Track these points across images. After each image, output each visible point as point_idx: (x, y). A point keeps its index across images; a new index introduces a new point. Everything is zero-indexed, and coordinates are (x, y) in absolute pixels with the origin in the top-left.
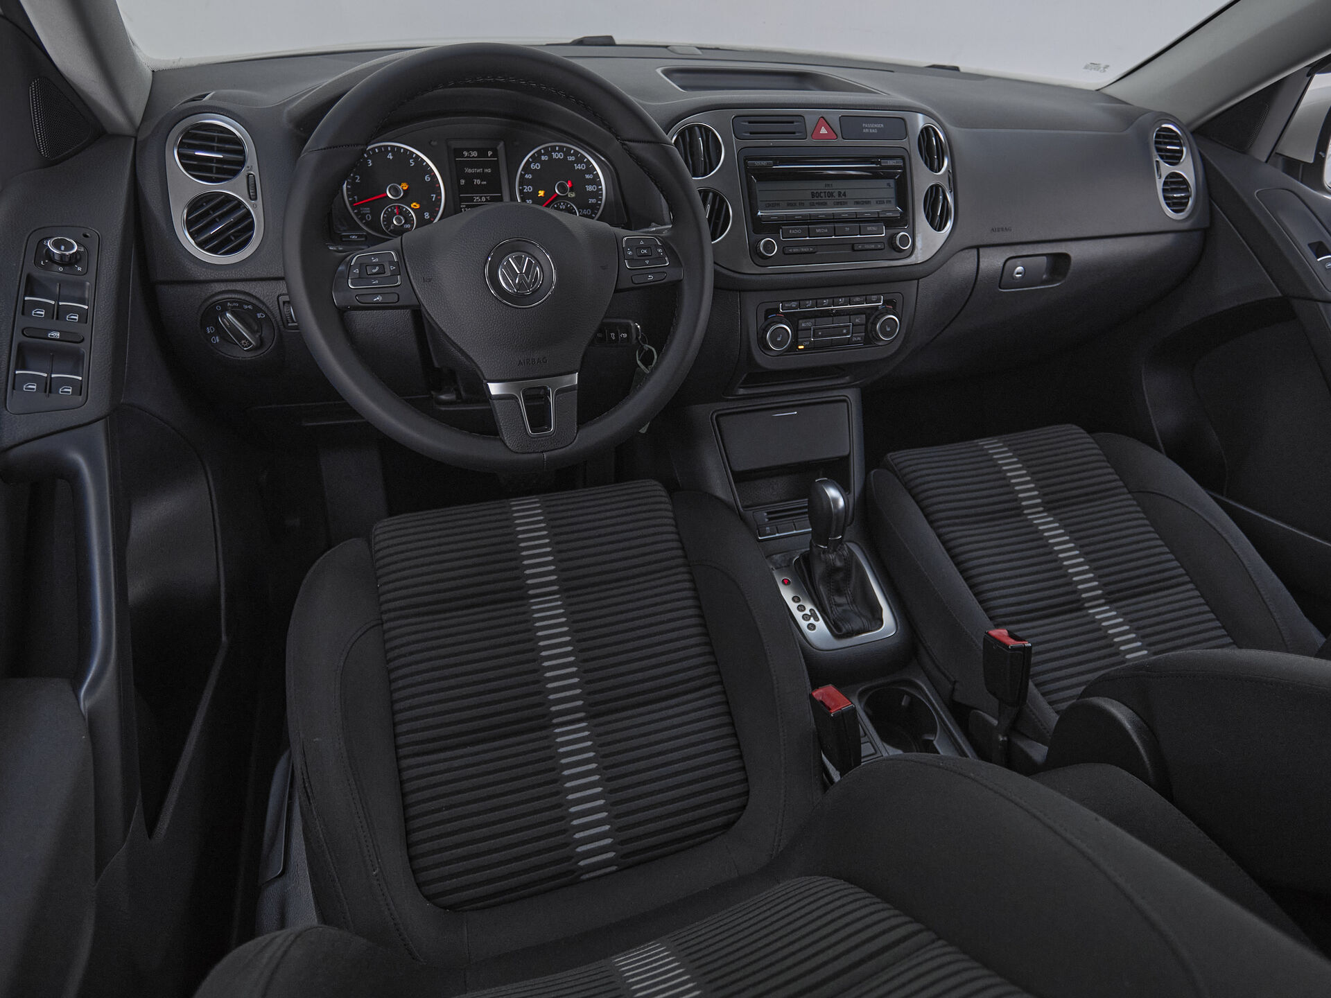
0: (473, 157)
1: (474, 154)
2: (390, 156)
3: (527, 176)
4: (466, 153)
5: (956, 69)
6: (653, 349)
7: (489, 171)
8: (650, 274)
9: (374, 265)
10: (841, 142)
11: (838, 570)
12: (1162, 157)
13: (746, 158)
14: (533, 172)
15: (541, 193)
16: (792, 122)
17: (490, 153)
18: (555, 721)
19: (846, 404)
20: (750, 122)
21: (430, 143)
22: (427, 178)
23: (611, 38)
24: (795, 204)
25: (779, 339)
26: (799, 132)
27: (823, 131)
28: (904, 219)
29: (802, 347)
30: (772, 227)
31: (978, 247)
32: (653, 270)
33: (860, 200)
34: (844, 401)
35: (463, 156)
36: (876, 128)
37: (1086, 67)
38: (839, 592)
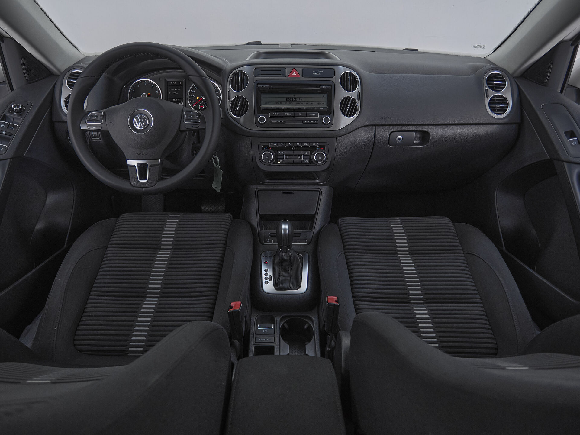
0: (174, 84)
1: (175, 83)
2: (145, 84)
3: (193, 92)
4: (172, 83)
5: (417, 50)
6: (217, 158)
7: (180, 89)
8: (192, 125)
9: (96, 116)
10: (302, 78)
11: (285, 261)
12: (490, 87)
13: (257, 84)
14: (195, 90)
15: (198, 98)
16: (281, 70)
17: (180, 83)
18: (148, 295)
19: (319, 192)
20: (261, 70)
21: (159, 79)
22: (157, 92)
23: (260, 42)
24: (278, 103)
25: (267, 158)
26: (282, 74)
27: (294, 74)
28: (329, 111)
29: (280, 162)
30: (266, 112)
31: (375, 126)
32: (193, 124)
33: (309, 102)
34: (318, 191)
35: (171, 84)
36: (320, 73)
37: (474, 47)
38: (285, 270)
